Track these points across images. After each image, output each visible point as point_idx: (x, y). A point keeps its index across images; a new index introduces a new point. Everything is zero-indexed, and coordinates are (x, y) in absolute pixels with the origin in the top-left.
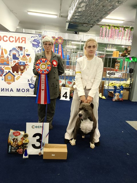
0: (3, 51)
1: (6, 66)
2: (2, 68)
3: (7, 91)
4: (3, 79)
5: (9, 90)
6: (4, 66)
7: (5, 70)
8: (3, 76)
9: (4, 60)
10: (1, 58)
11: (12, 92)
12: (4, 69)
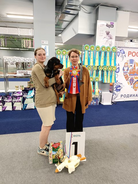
0: (136, 64)
1: (136, 76)
2: (133, 78)
3: (134, 96)
4: (132, 87)
5: (135, 96)
6: (134, 76)
7: (135, 80)
8: (133, 84)
9: (134, 72)
10: (134, 70)
11: (137, 96)
12: (134, 78)
